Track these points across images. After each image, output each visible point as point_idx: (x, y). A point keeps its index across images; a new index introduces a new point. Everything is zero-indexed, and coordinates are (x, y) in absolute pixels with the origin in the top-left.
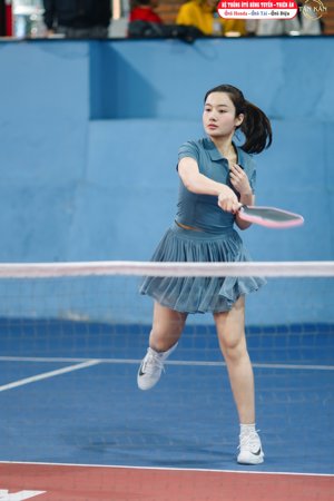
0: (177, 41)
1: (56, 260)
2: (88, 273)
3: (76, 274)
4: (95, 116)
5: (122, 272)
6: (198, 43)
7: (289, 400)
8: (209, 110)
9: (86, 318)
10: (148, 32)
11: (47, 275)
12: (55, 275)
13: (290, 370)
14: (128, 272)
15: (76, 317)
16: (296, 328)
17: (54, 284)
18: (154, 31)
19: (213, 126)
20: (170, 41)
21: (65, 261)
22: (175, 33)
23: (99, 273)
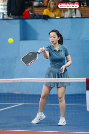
0: (43, 19)
1: (11, 78)
2: (20, 81)
3: (17, 81)
4: (21, 40)
5: (29, 81)
6: (49, 20)
7: (74, 114)
8: (51, 37)
9: (19, 93)
10: (35, 17)
11: (9, 82)
12: (11, 82)
13: (74, 106)
14: (30, 81)
15: (17, 93)
16: (75, 95)
17: (11, 84)
18: (37, 17)
19: (52, 42)
20: (41, 19)
21: (13, 78)
22: (42, 17)
23: (23, 81)
